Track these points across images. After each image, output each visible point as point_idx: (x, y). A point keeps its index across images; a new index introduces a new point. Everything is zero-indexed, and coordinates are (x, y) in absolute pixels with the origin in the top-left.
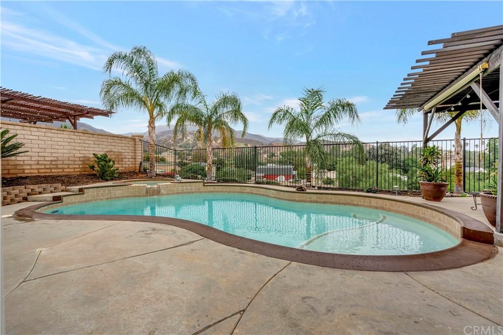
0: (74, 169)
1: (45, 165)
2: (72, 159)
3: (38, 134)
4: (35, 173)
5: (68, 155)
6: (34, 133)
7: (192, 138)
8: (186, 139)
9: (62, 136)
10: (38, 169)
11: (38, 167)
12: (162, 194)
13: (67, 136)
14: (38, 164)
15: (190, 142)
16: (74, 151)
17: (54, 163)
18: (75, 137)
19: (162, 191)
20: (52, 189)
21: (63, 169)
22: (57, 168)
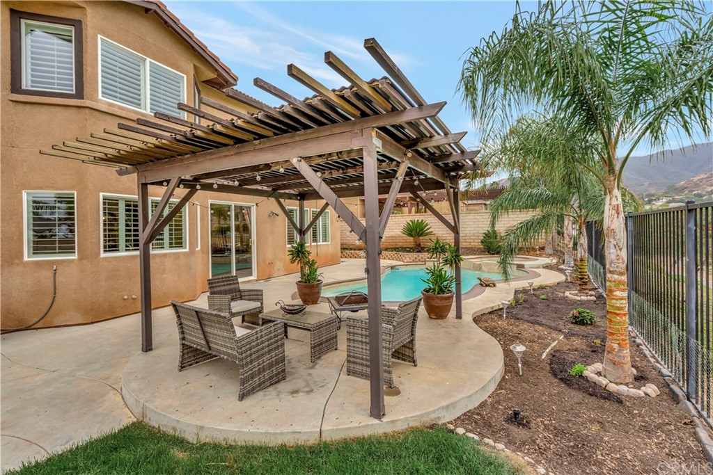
2: (476, 235)
5: (473, 232)
9: (469, 217)
12: (484, 271)
13: (472, 217)
16: (478, 229)
18: (478, 217)
19: (483, 268)
21: (470, 242)
22: (466, 242)
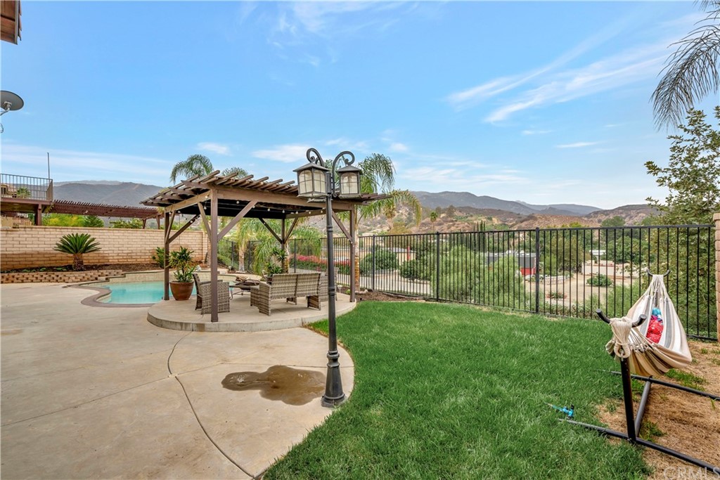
0: (147, 259)
1: (123, 256)
2: (143, 251)
3: (118, 234)
4: (116, 262)
5: (140, 249)
6: (116, 234)
7: (406, 211)
8: (399, 212)
9: (136, 234)
10: (118, 259)
11: (118, 257)
13: (140, 235)
14: (118, 256)
15: (404, 217)
16: (146, 246)
17: (129, 255)
20: (115, 273)
